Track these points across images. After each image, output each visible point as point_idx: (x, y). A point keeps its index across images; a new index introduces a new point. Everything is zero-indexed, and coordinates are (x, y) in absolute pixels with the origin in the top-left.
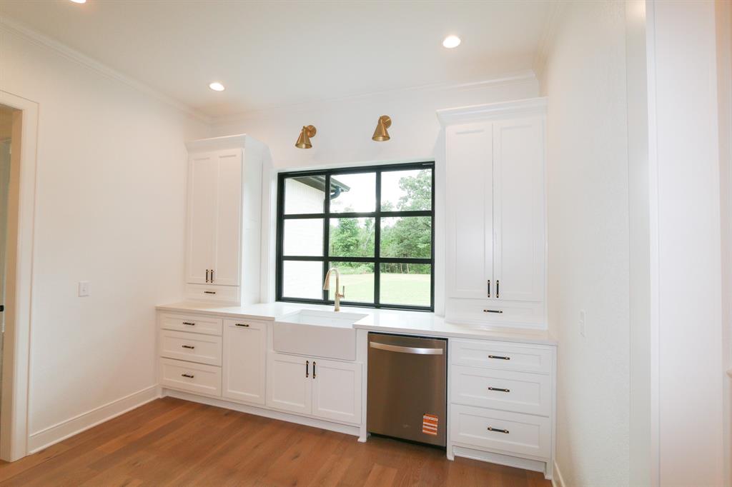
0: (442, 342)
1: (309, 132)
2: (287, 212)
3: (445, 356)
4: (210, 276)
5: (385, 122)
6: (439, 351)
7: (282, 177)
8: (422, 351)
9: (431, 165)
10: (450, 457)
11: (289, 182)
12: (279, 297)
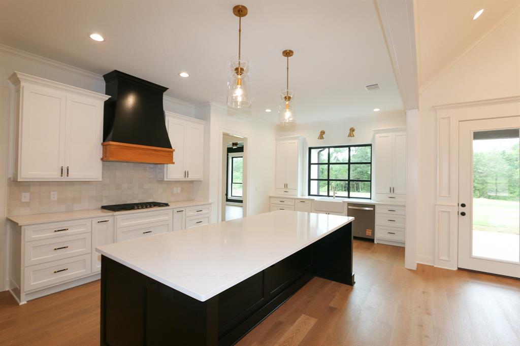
0: (373, 206)
1: (323, 133)
2: (312, 162)
3: (374, 210)
4: (286, 186)
5: (352, 130)
6: (372, 209)
7: (310, 149)
8: (367, 209)
9: (370, 145)
10: (375, 242)
11: (312, 150)
12: (309, 194)
